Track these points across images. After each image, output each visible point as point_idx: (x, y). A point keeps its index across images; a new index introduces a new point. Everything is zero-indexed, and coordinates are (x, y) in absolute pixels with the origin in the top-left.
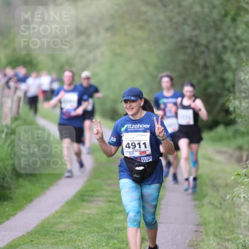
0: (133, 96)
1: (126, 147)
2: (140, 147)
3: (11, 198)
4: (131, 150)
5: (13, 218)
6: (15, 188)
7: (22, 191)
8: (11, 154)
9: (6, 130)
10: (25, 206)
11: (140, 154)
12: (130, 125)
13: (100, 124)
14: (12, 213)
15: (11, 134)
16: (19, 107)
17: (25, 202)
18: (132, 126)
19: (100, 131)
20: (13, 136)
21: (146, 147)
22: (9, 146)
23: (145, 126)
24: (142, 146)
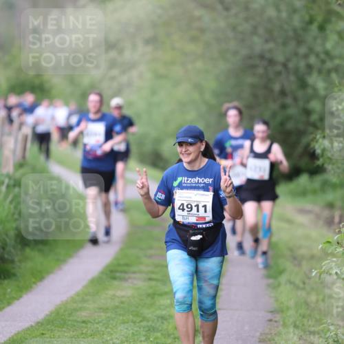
0: (191, 137)
1: (179, 209)
2: (198, 211)
3: (14, 275)
4: (185, 213)
5: (16, 302)
6: (20, 261)
7: (29, 265)
8: (14, 214)
9: (7, 181)
10: (34, 286)
11: (197, 220)
12: (186, 179)
13: (146, 175)
14: (14, 296)
15: (14, 186)
16: (25, 149)
17: (33, 280)
18: (187, 180)
19: (146, 183)
20: (17, 190)
21: (206, 211)
22: (11, 202)
23: (206, 181)
24: (201, 209)
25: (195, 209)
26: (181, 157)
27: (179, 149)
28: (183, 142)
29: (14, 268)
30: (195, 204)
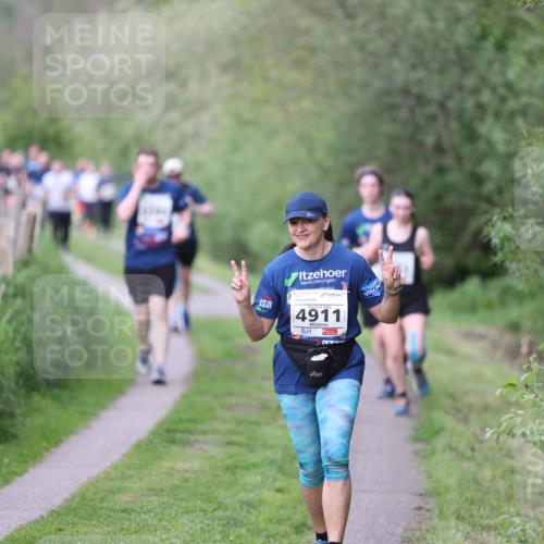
0: (310, 210)
1: (297, 317)
2: (326, 319)
3: (15, 436)
4: (306, 323)
5: (18, 479)
6: (24, 415)
7: (38, 420)
8: (14, 339)
9: (3, 287)
10: (46, 453)
11: (324, 334)
12: (304, 273)
14: (16, 470)
15: (15, 296)
16: (31, 237)
17: (45, 444)
18: (307, 276)
20: (19, 301)
21: (338, 320)
22: (10, 322)
23: (335, 273)
24: (332, 317)
25: (321, 317)
26: (295, 240)
27: (291, 229)
28: (299, 218)
29: (13, 426)
30: (323, 309)
